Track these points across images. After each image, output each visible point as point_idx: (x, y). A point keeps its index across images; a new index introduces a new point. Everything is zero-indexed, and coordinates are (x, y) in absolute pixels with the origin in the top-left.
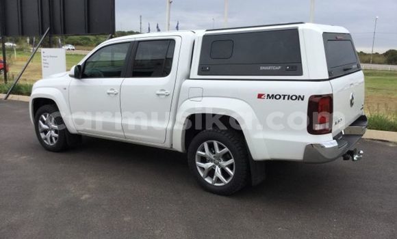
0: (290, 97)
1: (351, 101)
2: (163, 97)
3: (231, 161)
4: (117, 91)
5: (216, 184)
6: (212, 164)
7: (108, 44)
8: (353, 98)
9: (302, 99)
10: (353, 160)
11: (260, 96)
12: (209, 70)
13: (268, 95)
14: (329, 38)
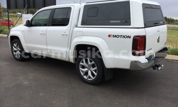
0: (124, 37)
1: (158, 40)
2: (65, 36)
3: (96, 68)
4: (45, 33)
5: (89, 79)
6: (87, 69)
7: (41, 10)
8: (159, 38)
9: (130, 38)
10: (158, 70)
11: (109, 36)
12: (86, 23)
13: (113, 35)
14: (145, 7)
